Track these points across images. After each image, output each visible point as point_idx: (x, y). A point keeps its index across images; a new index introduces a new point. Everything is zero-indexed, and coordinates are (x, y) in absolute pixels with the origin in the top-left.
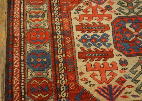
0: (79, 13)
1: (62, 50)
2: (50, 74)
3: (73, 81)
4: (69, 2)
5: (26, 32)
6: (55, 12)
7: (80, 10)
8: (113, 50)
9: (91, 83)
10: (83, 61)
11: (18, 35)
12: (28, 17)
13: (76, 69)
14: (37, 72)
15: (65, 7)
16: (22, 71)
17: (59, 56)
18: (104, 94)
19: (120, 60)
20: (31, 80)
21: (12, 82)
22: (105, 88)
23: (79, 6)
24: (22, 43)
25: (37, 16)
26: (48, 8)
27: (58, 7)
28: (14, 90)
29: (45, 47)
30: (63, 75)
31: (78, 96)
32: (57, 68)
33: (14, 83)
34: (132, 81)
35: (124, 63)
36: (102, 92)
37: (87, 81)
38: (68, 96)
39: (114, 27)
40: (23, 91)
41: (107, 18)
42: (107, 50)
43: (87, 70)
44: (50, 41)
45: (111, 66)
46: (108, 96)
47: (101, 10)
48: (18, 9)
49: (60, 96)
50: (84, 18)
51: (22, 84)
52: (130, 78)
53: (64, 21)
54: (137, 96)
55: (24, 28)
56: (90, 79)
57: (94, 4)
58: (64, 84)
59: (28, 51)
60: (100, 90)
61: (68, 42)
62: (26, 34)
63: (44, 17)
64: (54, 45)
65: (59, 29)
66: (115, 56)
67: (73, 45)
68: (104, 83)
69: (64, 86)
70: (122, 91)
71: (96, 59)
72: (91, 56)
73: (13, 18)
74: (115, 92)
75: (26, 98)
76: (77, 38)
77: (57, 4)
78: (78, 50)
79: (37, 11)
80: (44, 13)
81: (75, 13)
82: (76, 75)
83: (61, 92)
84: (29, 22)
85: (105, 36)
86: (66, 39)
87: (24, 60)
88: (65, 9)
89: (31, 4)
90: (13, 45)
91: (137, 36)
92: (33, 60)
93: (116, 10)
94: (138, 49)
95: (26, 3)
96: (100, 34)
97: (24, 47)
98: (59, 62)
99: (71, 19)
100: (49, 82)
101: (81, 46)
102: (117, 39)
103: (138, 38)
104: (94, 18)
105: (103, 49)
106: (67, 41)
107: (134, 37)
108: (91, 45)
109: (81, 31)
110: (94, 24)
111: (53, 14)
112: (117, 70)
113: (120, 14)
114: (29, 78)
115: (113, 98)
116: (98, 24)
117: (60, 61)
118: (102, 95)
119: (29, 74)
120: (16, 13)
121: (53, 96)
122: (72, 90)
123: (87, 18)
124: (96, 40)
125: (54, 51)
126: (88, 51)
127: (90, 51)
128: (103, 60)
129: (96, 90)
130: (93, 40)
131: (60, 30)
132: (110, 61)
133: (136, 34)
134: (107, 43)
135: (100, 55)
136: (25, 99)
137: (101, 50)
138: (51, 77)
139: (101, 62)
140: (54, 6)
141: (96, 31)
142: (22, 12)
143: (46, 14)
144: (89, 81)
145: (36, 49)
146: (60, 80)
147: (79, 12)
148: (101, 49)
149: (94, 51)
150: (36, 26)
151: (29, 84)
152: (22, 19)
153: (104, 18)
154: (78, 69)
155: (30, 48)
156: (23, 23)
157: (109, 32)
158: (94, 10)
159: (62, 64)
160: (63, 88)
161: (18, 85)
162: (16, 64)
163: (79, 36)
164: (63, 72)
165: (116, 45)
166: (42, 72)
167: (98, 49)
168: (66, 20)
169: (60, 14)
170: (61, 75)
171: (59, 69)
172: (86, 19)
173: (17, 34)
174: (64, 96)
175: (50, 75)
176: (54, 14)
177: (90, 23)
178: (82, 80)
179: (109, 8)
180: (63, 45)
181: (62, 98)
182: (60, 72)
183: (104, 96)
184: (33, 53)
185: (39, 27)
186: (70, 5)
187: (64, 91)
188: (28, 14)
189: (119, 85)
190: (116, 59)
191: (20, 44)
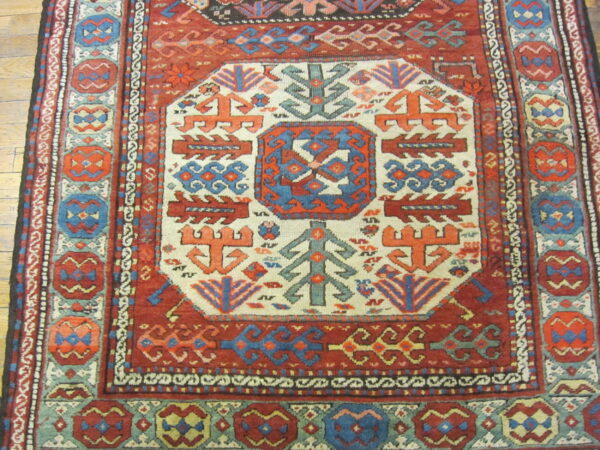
0: (185, 112)
1: (134, 195)
2: (102, 245)
3: (149, 263)
4: (168, 85)
5: (63, 154)
6: (132, 110)
7: (190, 104)
8: (250, 200)
9: (186, 271)
10: (177, 221)
11: (46, 160)
12: (71, 119)
13: (158, 239)
14: (76, 240)
15: (156, 96)
16: (48, 236)
17: (126, 208)
18: (211, 296)
19: (263, 224)
20: (63, 258)
21: (26, 259)
22: (215, 282)
23: (188, 95)
24: (53, 179)
25: (90, 119)
26: (116, 99)
27: (139, 97)
28: (28, 276)
29: (98, 189)
30: (129, 249)
31: (155, 295)
32: (119, 235)
33: (30, 260)
34: (281, 274)
35: (269, 232)
36: (206, 291)
37: (178, 265)
38: (133, 292)
39: (262, 147)
40: (45, 278)
41: (251, 124)
42: (236, 201)
43: (182, 243)
44: (110, 175)
45: (237, 236)
46: (218, 301)
47: (240, 104)
48: (53, 102)
49: (117, 293)
50: (197, 124)
51: (46, 264)
52: (278, 266)
53: (149, 132)
54: (285, 307)
55: (59, 146)
56: (185, 261)
57: (225, 91)
58: (129, 267)
59: (63, 195)
60: (203, 286)
61: (150, 179)
62: (62, 159)
63: (107, 119)
64: (119, 183)
65: (135, 149)
66: (252, 215)
67: (160, 185)
68: (216, 272)
69: (129, 273)
70: (251, 293)
71: (206, 219)
72: (197, 211)
73: (39, 124)
74: (237, 295)
75: (51, 292)
76: (170, 170)
77: (138, 89)
78: (169, 196)
79: (91, 107)
80: (106, 112)
81: (177, 112)
82: (157, 251)
83: (120, 284)
84: (72, 132)
85: (236, 168)
86: (147, 170)
87: (53, 215)
88: (155, 102)
89: (82, 91)
90: (33, 182)
91: (315, 172)
92: (70, 215)
93: (277, 106)
94: (310, 202)
95: (70, 87)
96: (225, 162)
97: (56, 186)
98: (124, 222)
99: (166, 126)
100: (99, 262)
101: (176, 189)
102: (264, 176)
103: (318, 176)
104: (220, 124)
105: (226, 197)
106: (149, 175)
107: (309, 173)
108: (201, 188)
109: (184, 155)
110: (217, 138)
111: (126, 115)
112: (252, 246)
113: (285, 116)
114: (59, 252)
115: (230, 305)
116: (226, 139)
117: (127, 220)
118: (206, 297)
119: (60, 243)
120: (46, 112)
121: (104, 292)
122: (144, 282)
123: (203, 124)
124: (214, 177)
125: (117, 198)
126: (191, 200)
127: (195, 201)
128: (222, 223)
129: (195, 286)
130: (207, 176)
131: (137, 151)
132: (237, 225)
133: (315, 165)
134: (237, 184)
135: (218, 210)
136: (48, 294)
137: (220, 200)
138: (103, 253)
139: (217, 226)
140: (132, 94)
141: (217, 154)
142: (60, 109)
143: (111, 115)
144: (183, 264)
145: (79, 192)
146: (122, 258)
147: (187, 108)
148: (221, 197)
149: (206, 200)
150: (85, 140)
151: (59, 263)
152: (57, 126)
153: (244, 124)
154: (164, 237)
155: (67, 189)
156: (59, 135)
157: (249, 160)
158: (224, 105)
159: (131, 227)
160: (126, 275)
161: (37, 266)
162: (36, 223)
163: (176, 165)
164: (129, 244)
165: (258, 189)
166: (86, 241)
167: (215, 196)
168: (154, 127)
169: (141, 114)
170: (124, 250)
171: (123, 236)
172: (199, 127)
173: (43, 160)
174: (126, 294)
175: (102, 248)
176: (129, 114)
177: (208, 136)
178: (167, 261)
179: (261, 100)
180: (139, 185)
181: (121, 295)
182: (124, 244)
183: (210, 299)
184: (73, 201)
185: (92, 143)
186: (168, 93)
187: (126, 283)
188: (72, 115)
189: (249, 281)
190: (252, 223)
191: (49, 180)
